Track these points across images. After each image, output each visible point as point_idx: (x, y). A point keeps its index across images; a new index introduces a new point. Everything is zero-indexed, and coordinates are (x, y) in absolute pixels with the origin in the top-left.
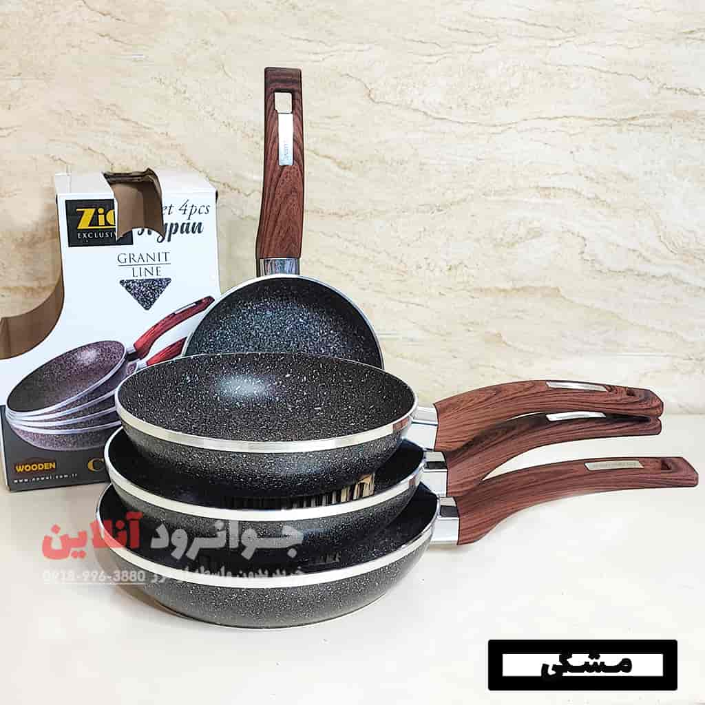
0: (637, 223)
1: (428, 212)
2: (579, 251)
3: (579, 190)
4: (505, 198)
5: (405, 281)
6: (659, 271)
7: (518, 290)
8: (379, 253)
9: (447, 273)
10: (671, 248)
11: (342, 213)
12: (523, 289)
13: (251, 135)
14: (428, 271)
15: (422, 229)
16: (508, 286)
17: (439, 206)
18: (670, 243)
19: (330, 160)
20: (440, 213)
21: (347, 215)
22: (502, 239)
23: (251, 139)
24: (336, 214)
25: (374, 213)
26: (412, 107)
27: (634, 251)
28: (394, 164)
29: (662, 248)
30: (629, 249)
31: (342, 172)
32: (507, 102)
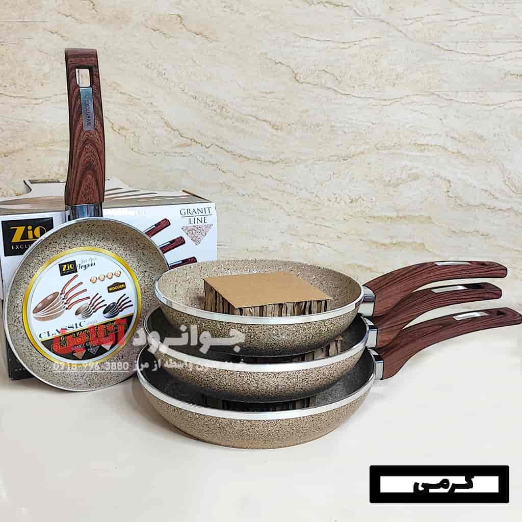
0: (489, 171)
1: (336, 161)
2: (446, 190)
3: (446, 147)
4: (392, 151)
5: (319, 210)
6: (505, 206)
7: (401, 218)
8: (301, 189)
9: (350, 204)
10: (513, 189)
11: (274, 160)
12: (405, 217)
13: (211, 105)
14: (335, 203)
15: (332, 173)
16: (394, 215)
17: (344, 157)
18: (512, 186)
19: (266, 123)
20: (345, 162)
21: (278, 162)
22: (389, 181)
23: (211, 107)
24: (270, 162)
25: (298, 161)
26: (326, 86)
27: (486, 191)
28: (312, 126)
29: (507, 189)
30: (483, 189)
31: (275, 132)
32: (395, 83)
